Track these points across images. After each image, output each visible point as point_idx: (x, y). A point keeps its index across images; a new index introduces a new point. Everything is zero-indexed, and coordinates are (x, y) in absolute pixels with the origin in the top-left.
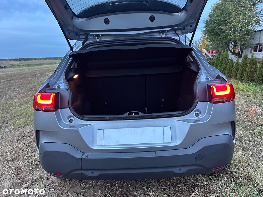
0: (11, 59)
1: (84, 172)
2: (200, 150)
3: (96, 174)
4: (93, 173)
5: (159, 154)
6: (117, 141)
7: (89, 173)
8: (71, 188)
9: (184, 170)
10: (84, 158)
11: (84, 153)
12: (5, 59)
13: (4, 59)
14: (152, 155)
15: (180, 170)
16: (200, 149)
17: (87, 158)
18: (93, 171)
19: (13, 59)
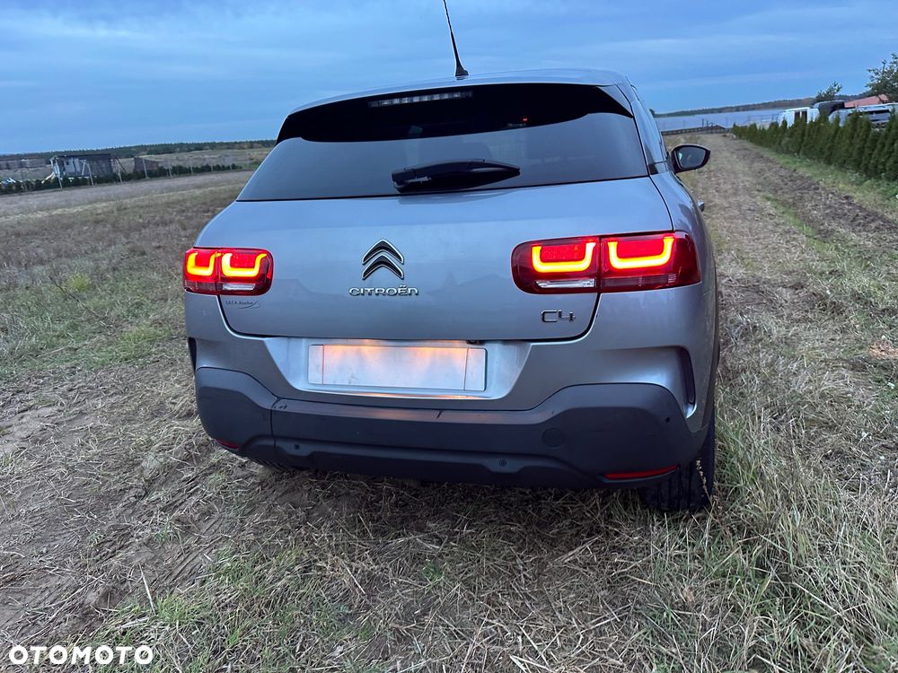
0: (255, 142)
1: (279, 444)
2: (555, 417)
3: (306, 450)
4: (297, 447)
5: (448, 417)
6: (353, 377)
7: (288, 448)
8: (286, 492)
9: (512, 466)
10: (277, 409)
11: (279, 399)
12: (238, 141)
13: (236, 143)
14: (431, 417)
15: (503, 464)
16: (555, 414)
17: (282, 409)
18: (297, 443)
19: (258, 142)
